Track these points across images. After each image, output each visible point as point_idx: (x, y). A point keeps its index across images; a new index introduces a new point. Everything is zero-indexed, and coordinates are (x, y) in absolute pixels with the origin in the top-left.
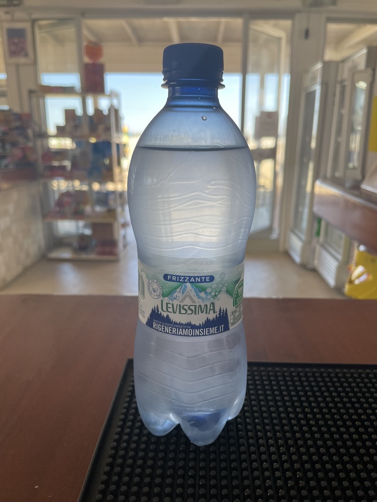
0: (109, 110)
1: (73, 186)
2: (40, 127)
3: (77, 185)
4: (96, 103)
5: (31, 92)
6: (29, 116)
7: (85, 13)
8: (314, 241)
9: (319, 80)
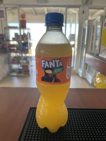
0: (27, 33)
1: (17, 55)
4: (24, 31)
5: (5, 28)
8: (85, 71)
9: (87, 25)
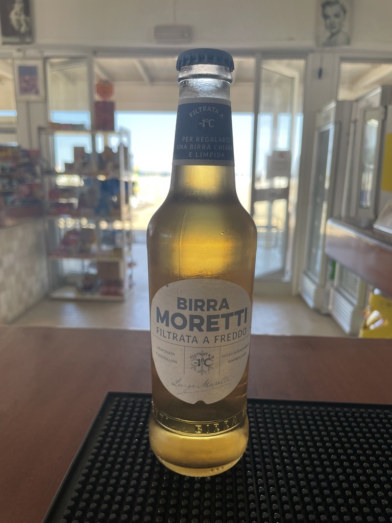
0: (119, 148)
1: (80, 224)
2: (49, 164)
3: (84, 223)
4: (106, 141)
6: (38, 153)
7: (97, 52)
8: (328, 284)
9: (332, 119)
